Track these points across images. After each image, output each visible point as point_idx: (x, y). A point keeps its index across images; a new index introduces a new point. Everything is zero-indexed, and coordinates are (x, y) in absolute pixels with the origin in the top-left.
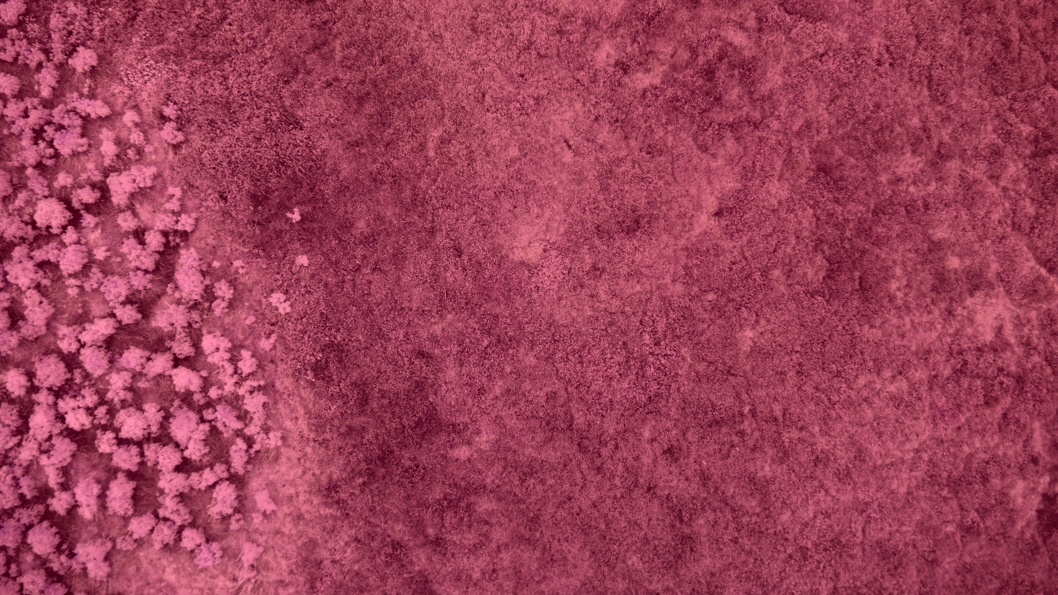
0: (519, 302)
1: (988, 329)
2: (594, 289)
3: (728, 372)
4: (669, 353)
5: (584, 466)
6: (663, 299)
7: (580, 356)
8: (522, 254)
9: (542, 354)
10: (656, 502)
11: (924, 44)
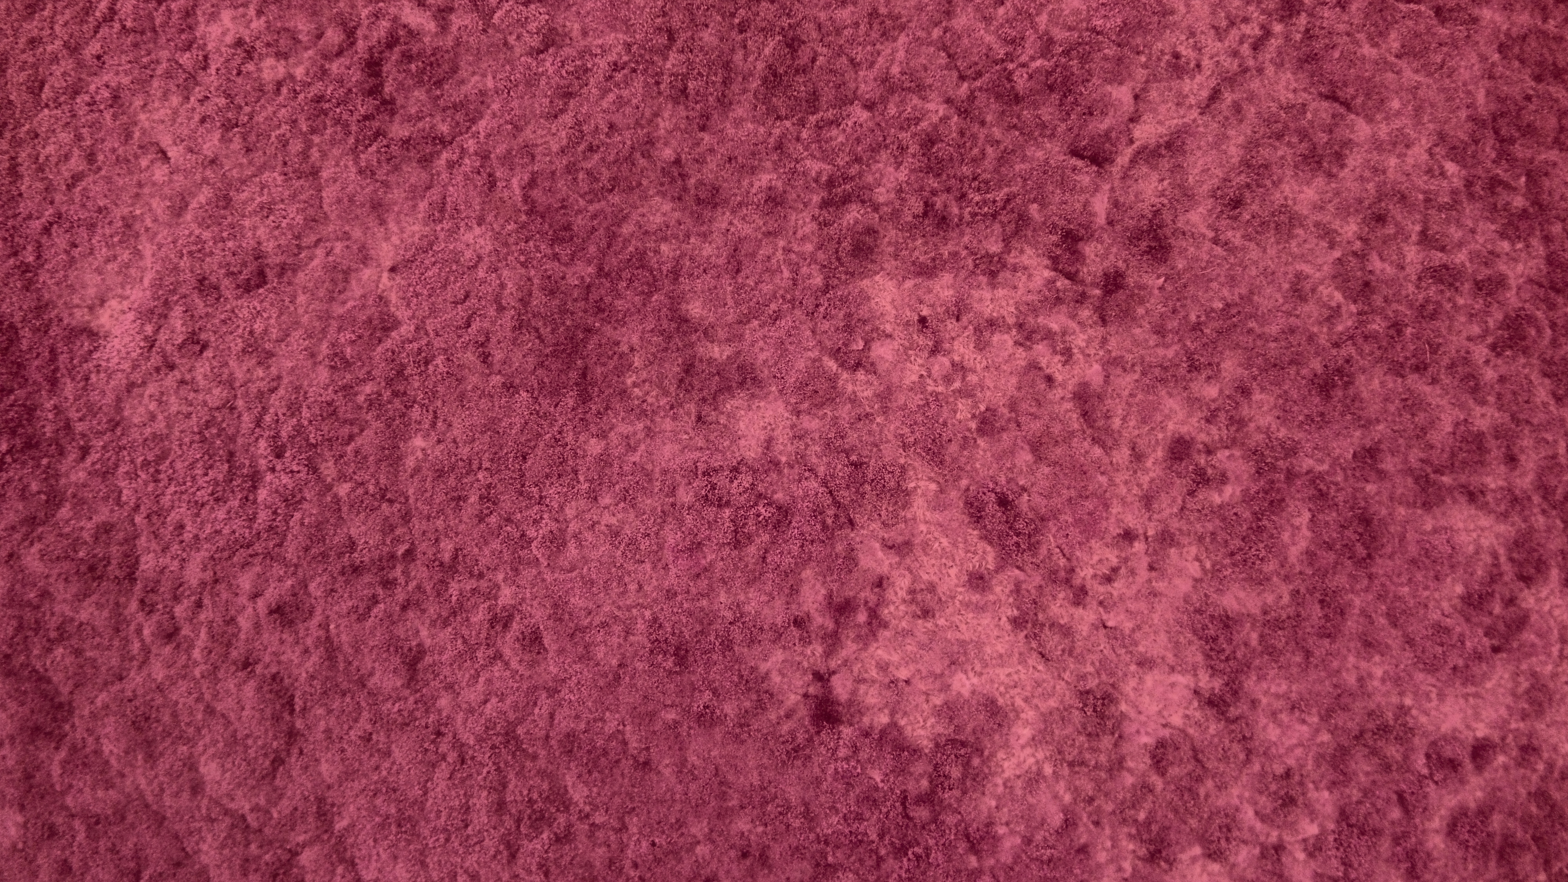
0: (69, 388)
1: (753, 442)
2: (190, 371)
3: (383, 497)
4: (295, 468)
5: (146, 632)
6: (297, 389)
7: (158, 472)
8: (87, 318)
9: (98, 466)
10: (252, 684)
11: (679, 43)
